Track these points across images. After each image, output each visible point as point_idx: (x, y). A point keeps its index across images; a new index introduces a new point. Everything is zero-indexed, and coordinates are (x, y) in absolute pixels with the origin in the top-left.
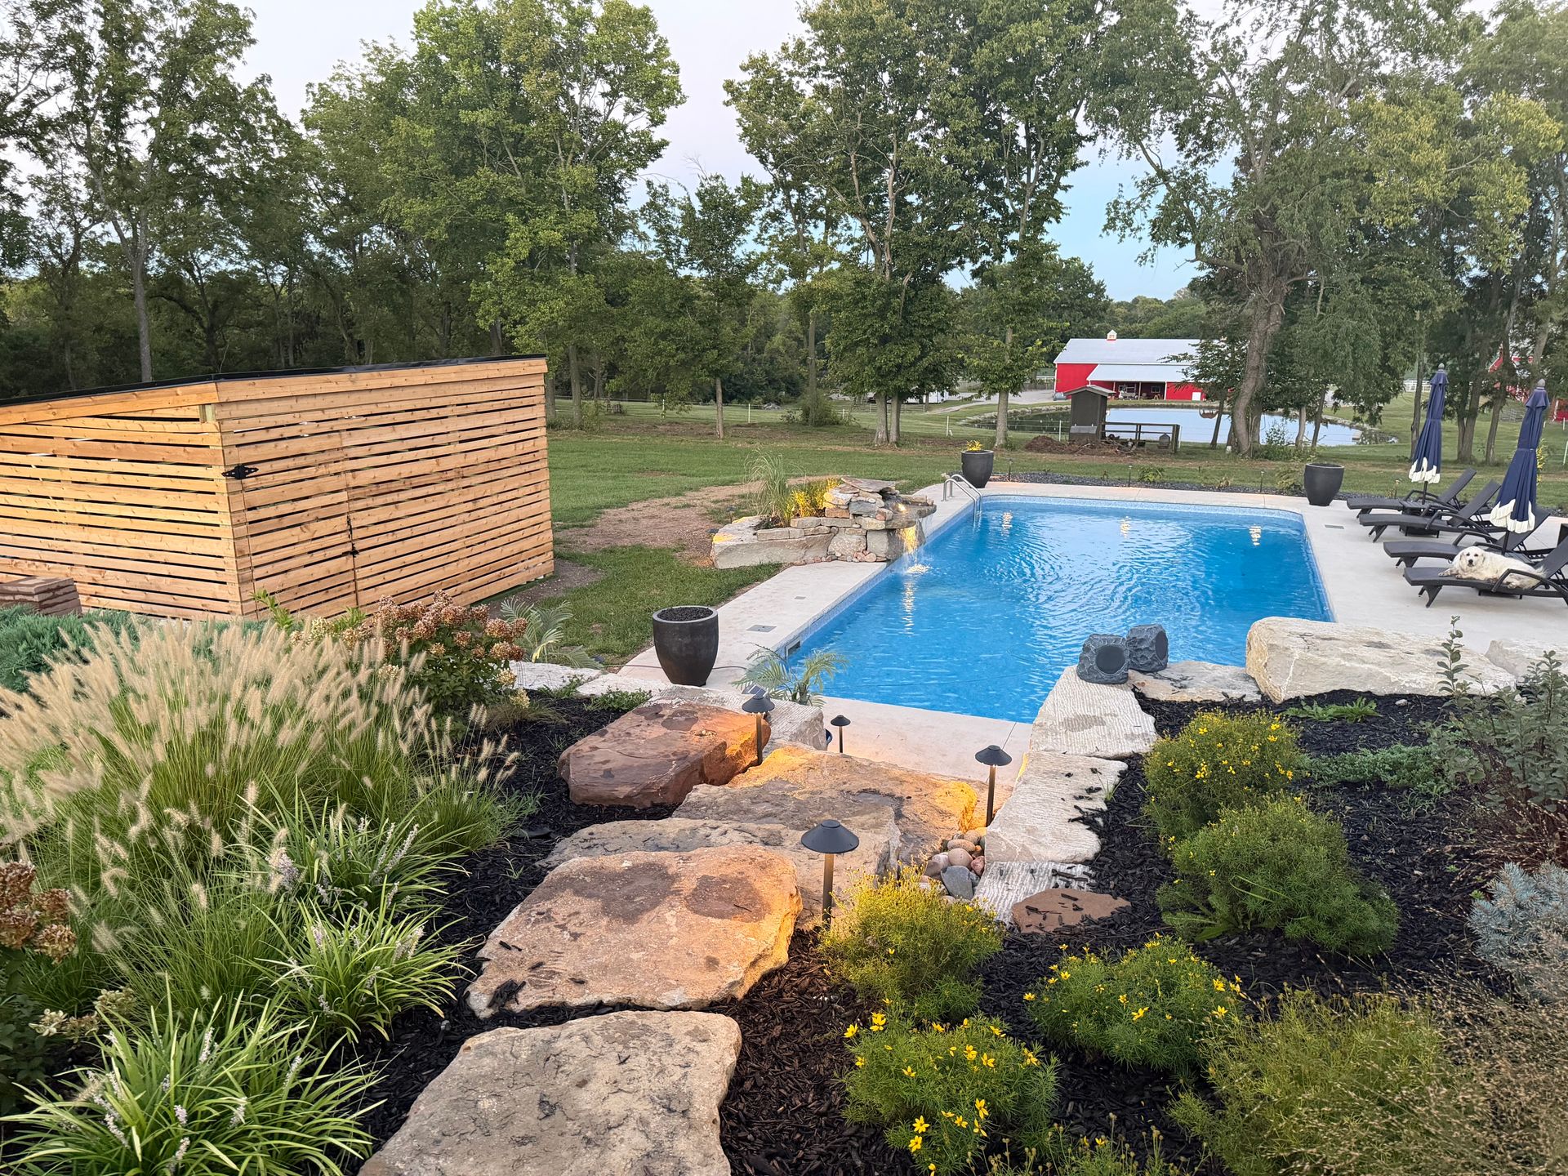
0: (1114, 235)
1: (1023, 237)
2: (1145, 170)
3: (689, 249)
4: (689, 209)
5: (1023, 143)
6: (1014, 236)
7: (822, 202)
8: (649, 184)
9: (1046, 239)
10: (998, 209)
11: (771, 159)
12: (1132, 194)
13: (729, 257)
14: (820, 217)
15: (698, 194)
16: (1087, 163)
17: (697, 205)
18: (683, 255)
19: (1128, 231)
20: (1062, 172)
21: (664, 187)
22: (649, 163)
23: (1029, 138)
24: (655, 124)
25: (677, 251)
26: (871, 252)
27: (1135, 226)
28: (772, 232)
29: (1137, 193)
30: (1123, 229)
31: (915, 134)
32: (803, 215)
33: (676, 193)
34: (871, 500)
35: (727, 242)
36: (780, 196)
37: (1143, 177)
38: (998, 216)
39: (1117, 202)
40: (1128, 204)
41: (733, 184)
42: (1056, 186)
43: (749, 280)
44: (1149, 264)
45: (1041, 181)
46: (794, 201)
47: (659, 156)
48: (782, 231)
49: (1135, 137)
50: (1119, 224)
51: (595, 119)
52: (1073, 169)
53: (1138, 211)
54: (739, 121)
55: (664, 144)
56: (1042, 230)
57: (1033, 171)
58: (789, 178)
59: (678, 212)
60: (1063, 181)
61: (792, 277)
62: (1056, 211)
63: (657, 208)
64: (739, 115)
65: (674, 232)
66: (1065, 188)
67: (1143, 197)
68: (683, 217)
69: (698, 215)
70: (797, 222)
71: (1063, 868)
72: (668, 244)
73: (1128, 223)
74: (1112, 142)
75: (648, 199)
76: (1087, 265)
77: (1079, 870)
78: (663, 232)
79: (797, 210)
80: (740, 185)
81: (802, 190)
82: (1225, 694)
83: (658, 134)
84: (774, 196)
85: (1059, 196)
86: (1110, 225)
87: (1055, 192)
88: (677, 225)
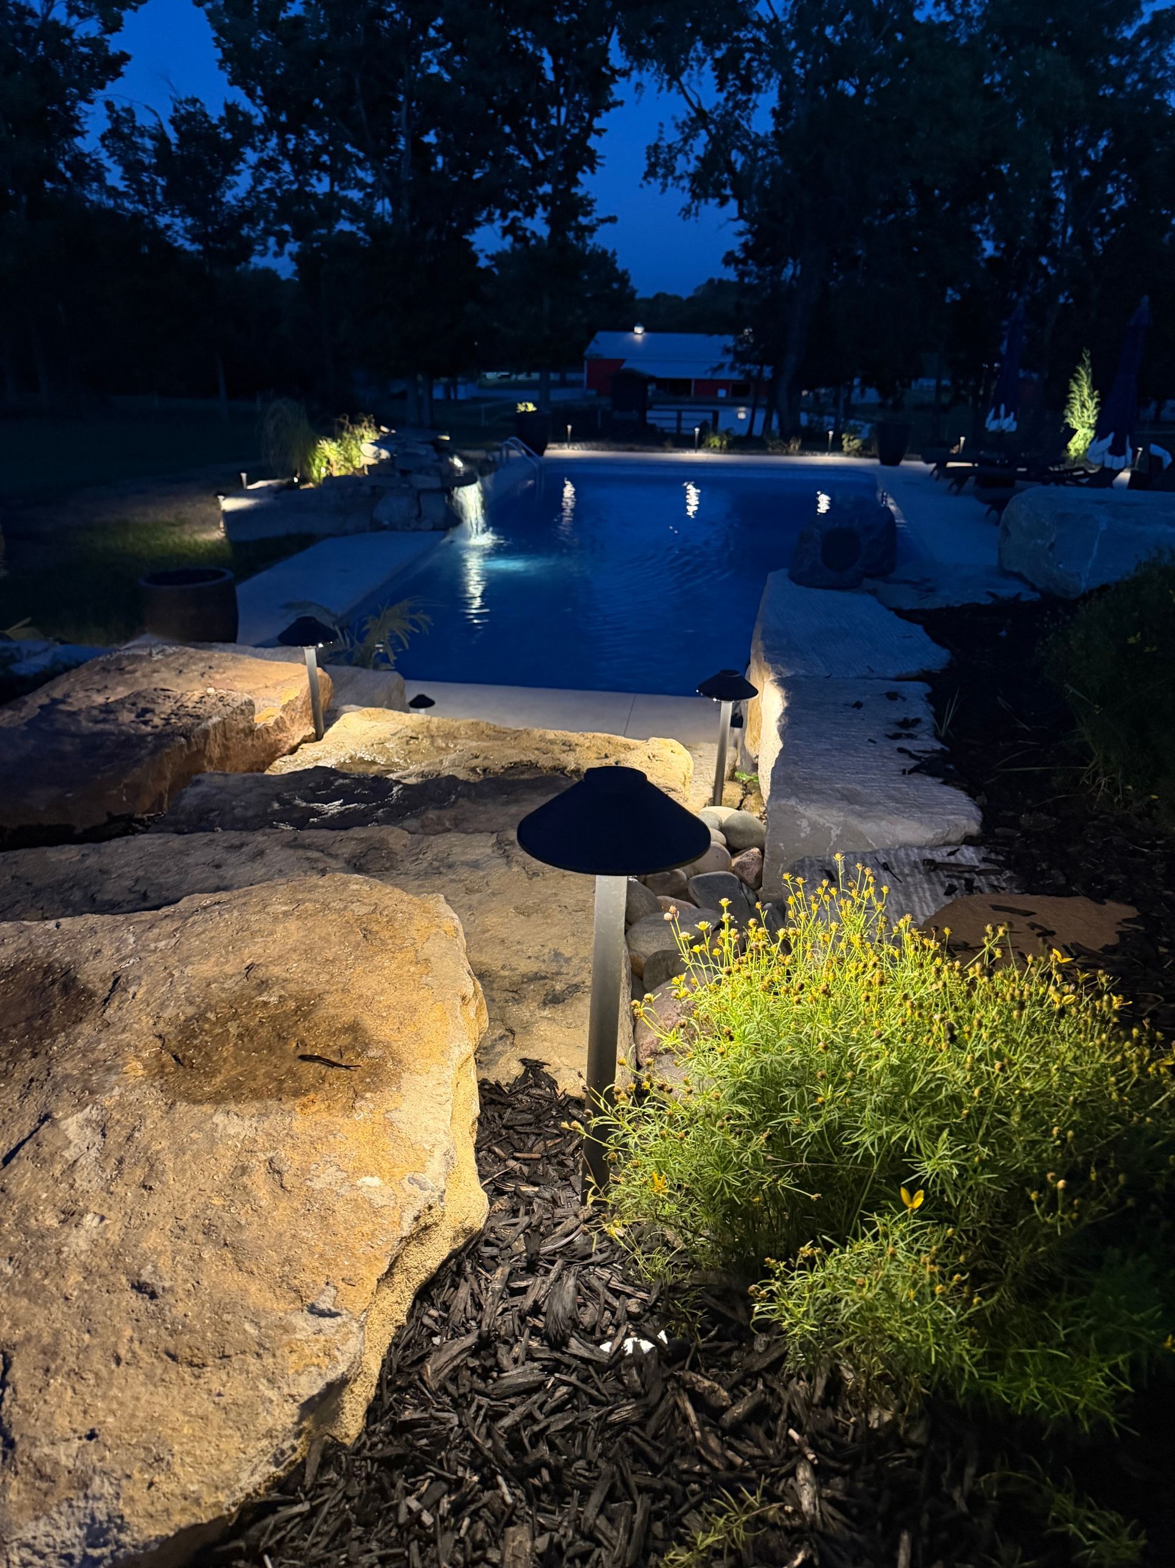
0: (656, 184)
1: (555, 188)
2: (684, 111)
3: (166, 191)
4: (160, 138)
5: (550, 76)
6: (546, 188)
7: (323, 149)
8: (109, 105)
9: (579, 191)
10: (527, 156)
11: (259, 91)
12: (673, 137)
13: (219, 203)
14: (323, 167)
15: (172, 121)
16: (621, 103)
17: (173, 136)
18: (160, 198)
19: (670, 180)
20: (595, 113)
21: (129, 111)
22: (109, 84)
23: (556, 69)
24: (110, 31)
25: (153, 193)
26: (387, 201)
27: (677, 173)
28: (267, 184)
29: (678, 136)
30: (665, 177)
31: (429, 54)
32: (304, 164)
33: (144, 120)
34: (423, 452)
35: (216, 184)
36: (273, 142)
37: (682, 117)
38: (527, 164)
39: (656, 146)
40: (669, 147)
41: (215, 112)
42: (588, 130)
43: (244, 232)
44: (693, 218)
45: (572, 123)
46: (291, 146)
47: (121, 74)
48: (279, 184)
49: (674, 72)
50: (660, 171)
51: (30, 21)
52: (607, 109)
53: (680, 156)
54: (216, 39)
55: (124, 58)
56: (576, 183)
57: (563, 111)
58: (283, 118)
59: (149, 144)
60: (597, 123)
61: (297, 239)
62: (590, 159)
63: (122, 137)
64: (215, 35)
65: (145, 168)
66: (599, 132)
67: (685, 140)
68: (156, 151)
69: (174, 148)
70: (297, 173)
71: (940, 856)
72: (140, 183)
73: (670, 170)
74: (649, 76)
75: (108, 125)
76: (610, 251)
77: (969, 855)
78: (132, 169)
79: (295, 158)
80: (223, 113)
81: (300, 134)
82: (992, 595)
83: (115, 44)
84: (267, 140)
85: (593, 142)
86: (651, 172)
87: (588, 136)
88: (148, 160)
